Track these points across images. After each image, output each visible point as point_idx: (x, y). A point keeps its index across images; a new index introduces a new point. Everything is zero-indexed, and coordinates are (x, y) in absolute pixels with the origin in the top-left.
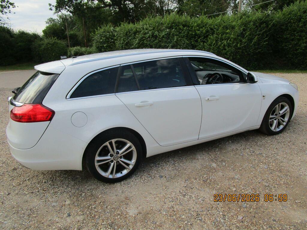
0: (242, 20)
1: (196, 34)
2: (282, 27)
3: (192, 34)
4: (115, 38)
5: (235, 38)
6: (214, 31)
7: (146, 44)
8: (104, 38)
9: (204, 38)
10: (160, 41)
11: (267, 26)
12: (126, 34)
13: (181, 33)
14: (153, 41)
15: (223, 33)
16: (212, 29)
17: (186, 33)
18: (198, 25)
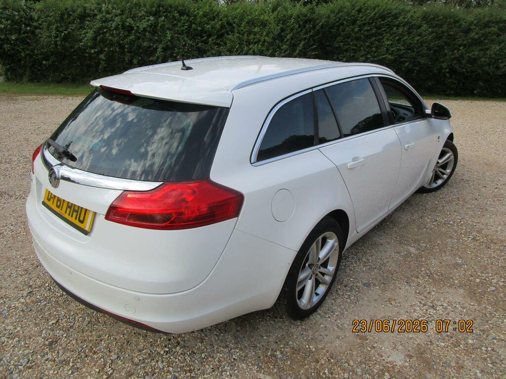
0: (276, 13)
1: (203, 31)
2: (332, 30)
3: (197, 29)
4: (35, 24)
5: (270, 42)
6: (233, 27)
7: (111, 40)
8: (9, 22)
9: (218, 38)
10: (139, 38)
11: (314, 27)
12: (62, 18)
13: (176, 25)
14: (126, 37)
15: (250, 33)
16: (229, 24)
17: (186, 27)
18: (205, 15)
